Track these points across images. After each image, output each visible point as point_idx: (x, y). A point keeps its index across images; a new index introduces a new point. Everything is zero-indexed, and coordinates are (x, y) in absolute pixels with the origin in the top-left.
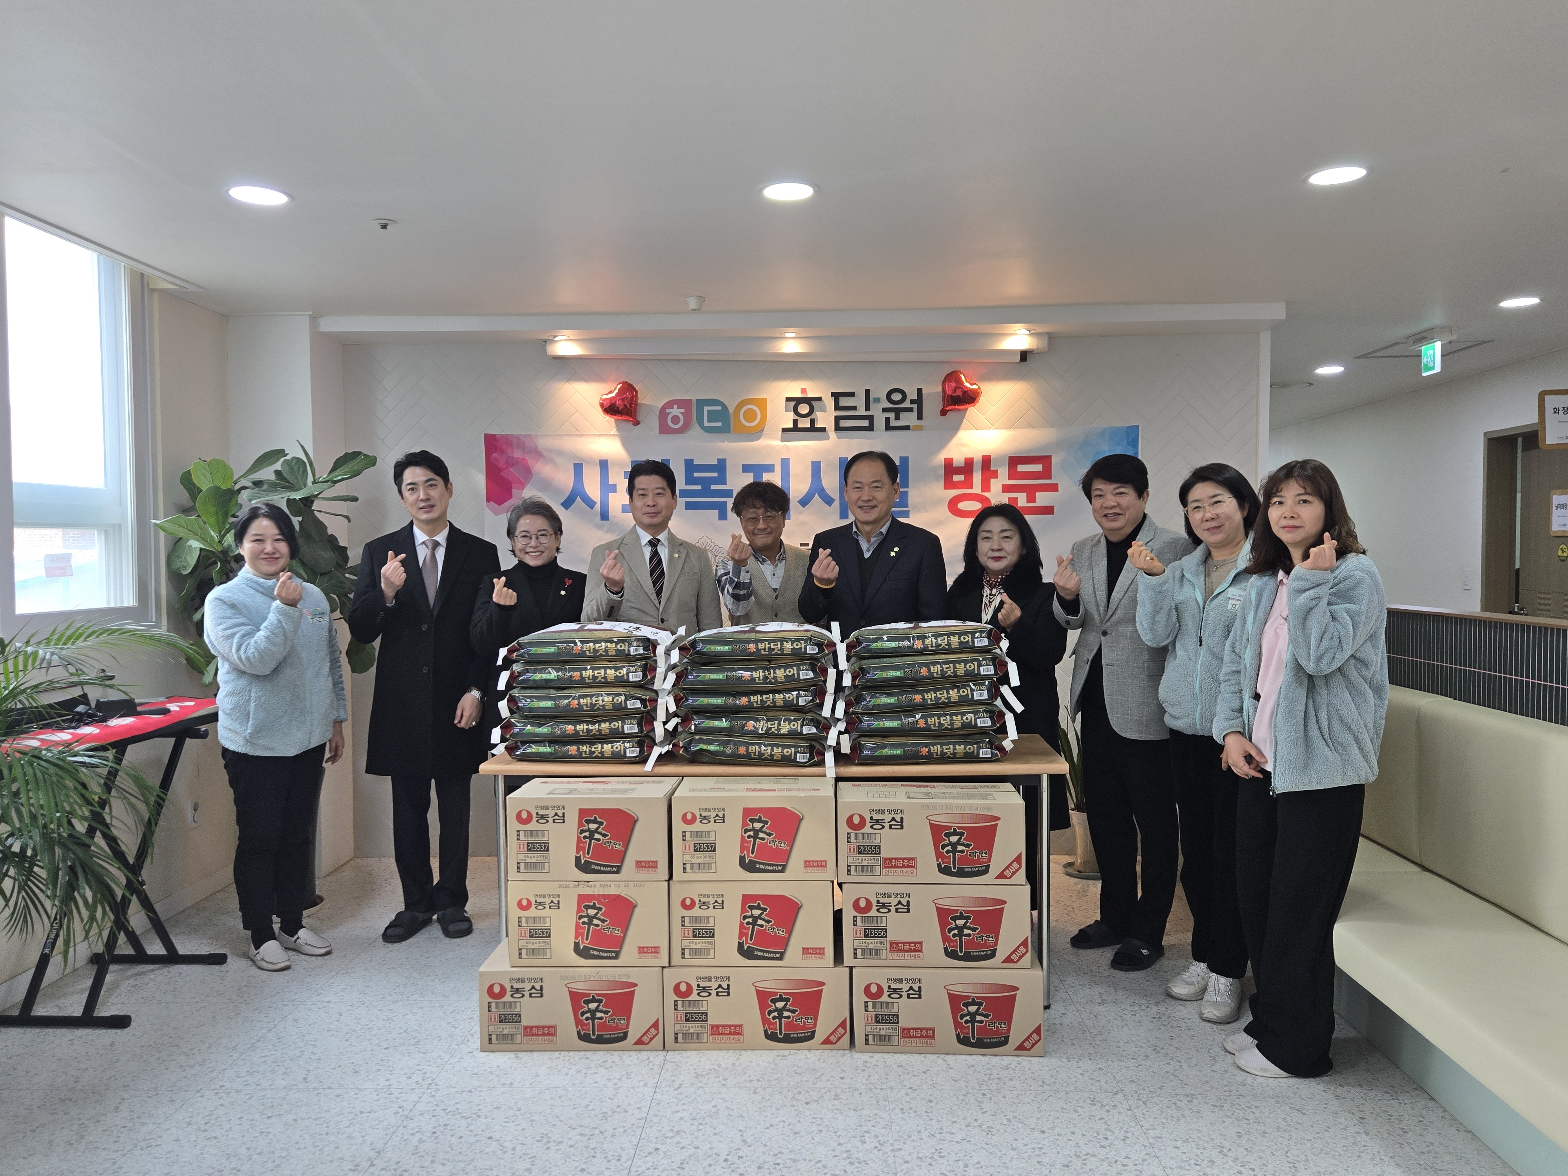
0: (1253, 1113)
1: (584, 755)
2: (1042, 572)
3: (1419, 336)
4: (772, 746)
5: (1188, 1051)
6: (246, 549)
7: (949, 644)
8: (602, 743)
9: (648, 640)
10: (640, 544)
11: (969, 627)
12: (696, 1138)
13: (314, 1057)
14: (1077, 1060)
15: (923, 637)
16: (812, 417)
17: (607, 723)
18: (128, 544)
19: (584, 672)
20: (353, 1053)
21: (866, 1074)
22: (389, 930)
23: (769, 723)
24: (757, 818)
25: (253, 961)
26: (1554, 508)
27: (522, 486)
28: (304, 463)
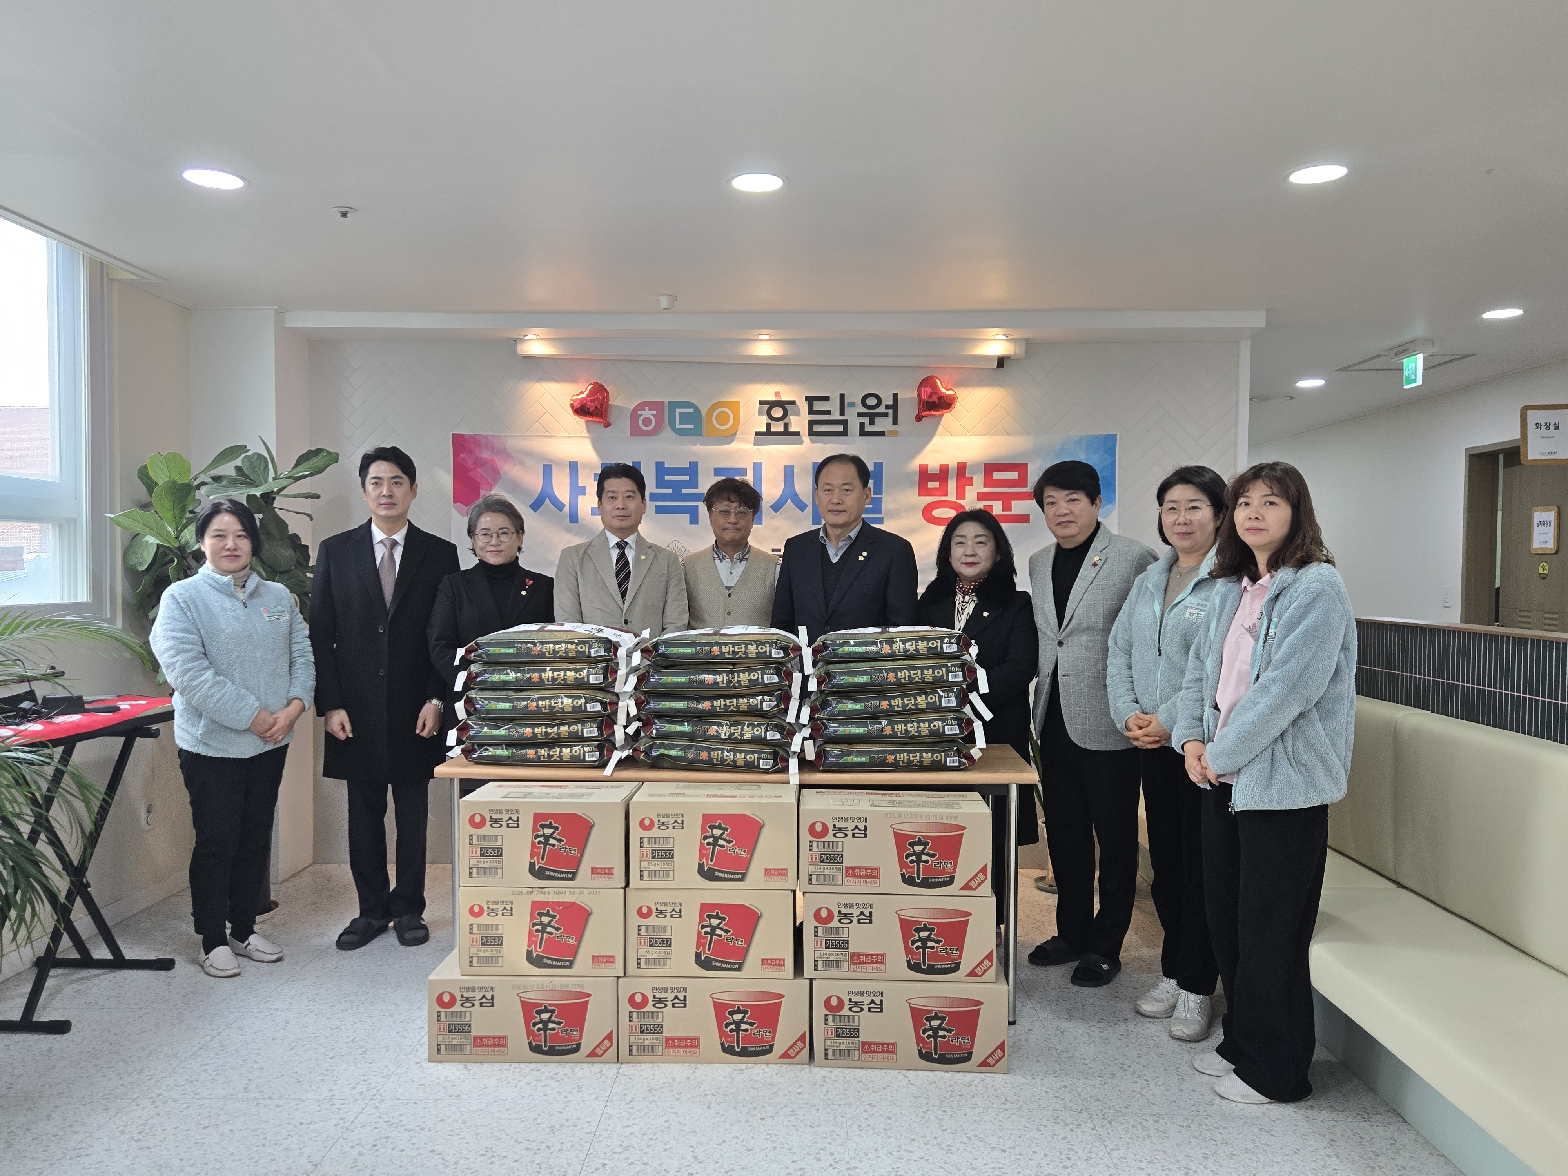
0: (1221, 1134)
1: (542, 759)
2: (1017, 580)
3: (1400, 349)
4: (735, 751)
5: (1156, 1069)
6: (207, 545)
7: (917, 650)
8: (561, 747)
9: (610, 641)
10: (608, 546)
11: (938, 633)
12: (645, 1153)
13: (256, 1066)
14: (1041, 1077)
15: (891, 643)
16: (786, 421)
17: (567, 726)
18: (82, 539)
19: (543, 674)
20: (297, 1062)
21: (824, 1090)
22: (342, 938)
23: (733, 728)
24: (717, 824)
25: (202, 967)
26: (1535, 525)
27: (490, 487)
28: (267, 459)
